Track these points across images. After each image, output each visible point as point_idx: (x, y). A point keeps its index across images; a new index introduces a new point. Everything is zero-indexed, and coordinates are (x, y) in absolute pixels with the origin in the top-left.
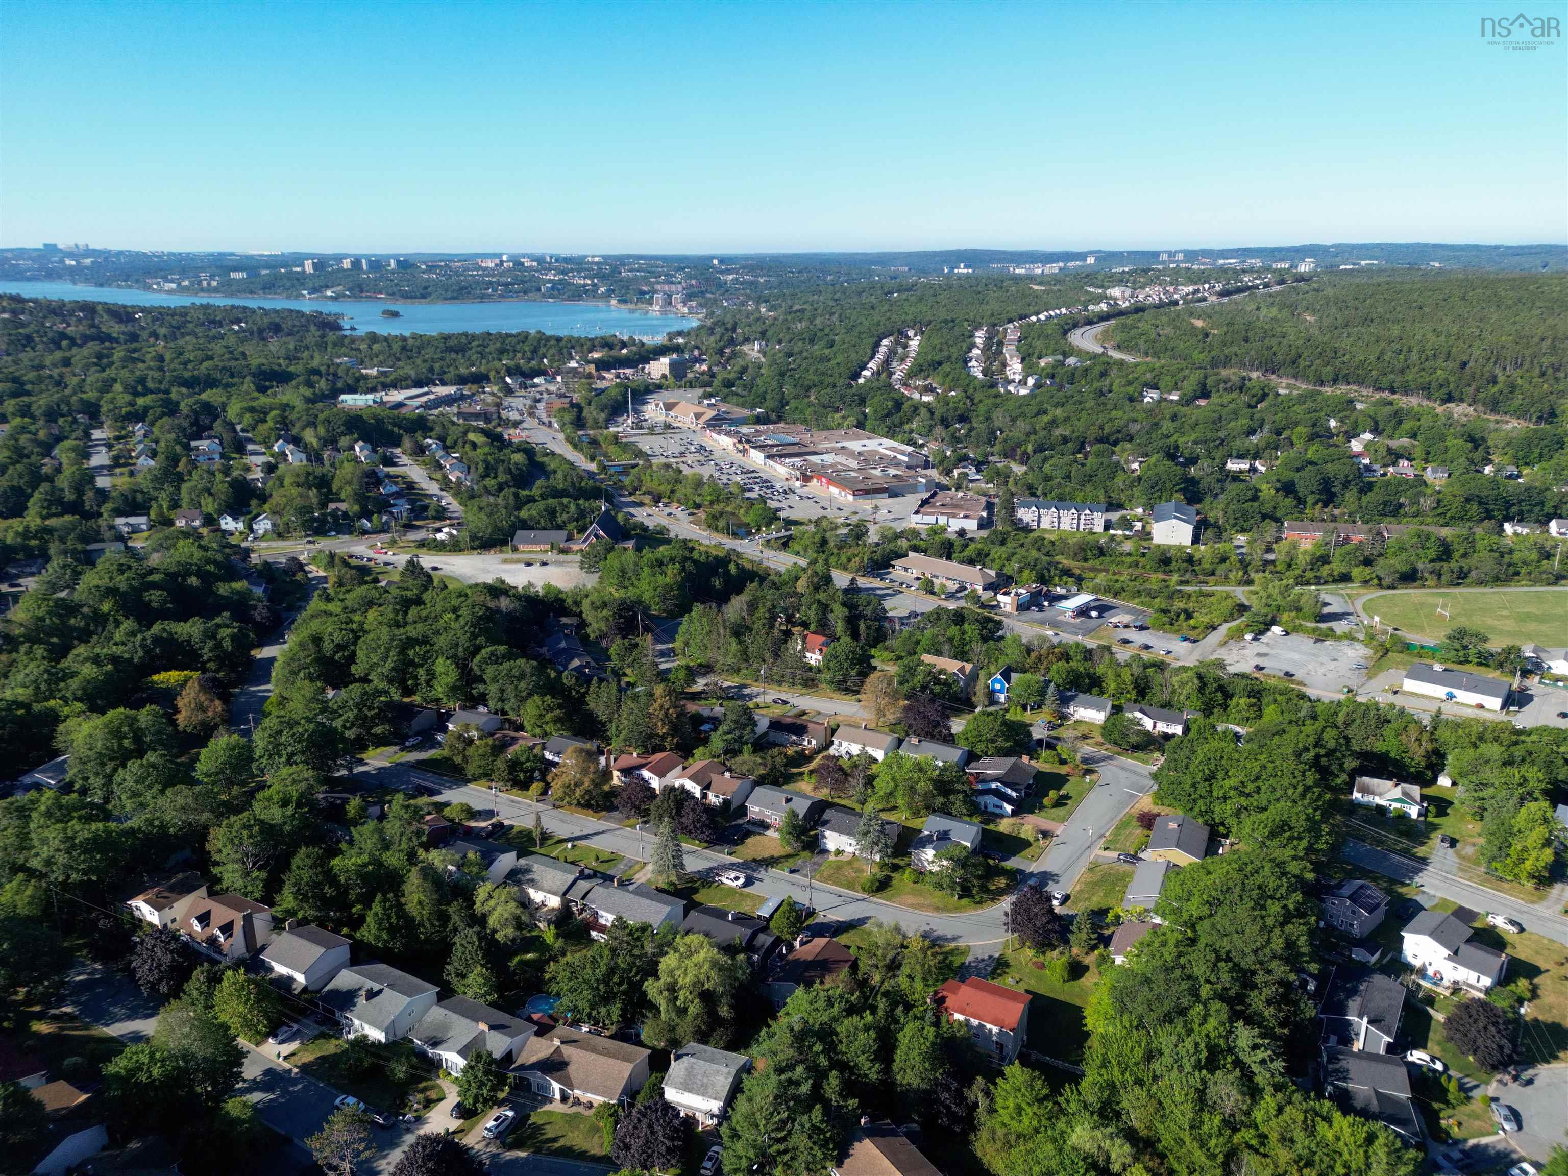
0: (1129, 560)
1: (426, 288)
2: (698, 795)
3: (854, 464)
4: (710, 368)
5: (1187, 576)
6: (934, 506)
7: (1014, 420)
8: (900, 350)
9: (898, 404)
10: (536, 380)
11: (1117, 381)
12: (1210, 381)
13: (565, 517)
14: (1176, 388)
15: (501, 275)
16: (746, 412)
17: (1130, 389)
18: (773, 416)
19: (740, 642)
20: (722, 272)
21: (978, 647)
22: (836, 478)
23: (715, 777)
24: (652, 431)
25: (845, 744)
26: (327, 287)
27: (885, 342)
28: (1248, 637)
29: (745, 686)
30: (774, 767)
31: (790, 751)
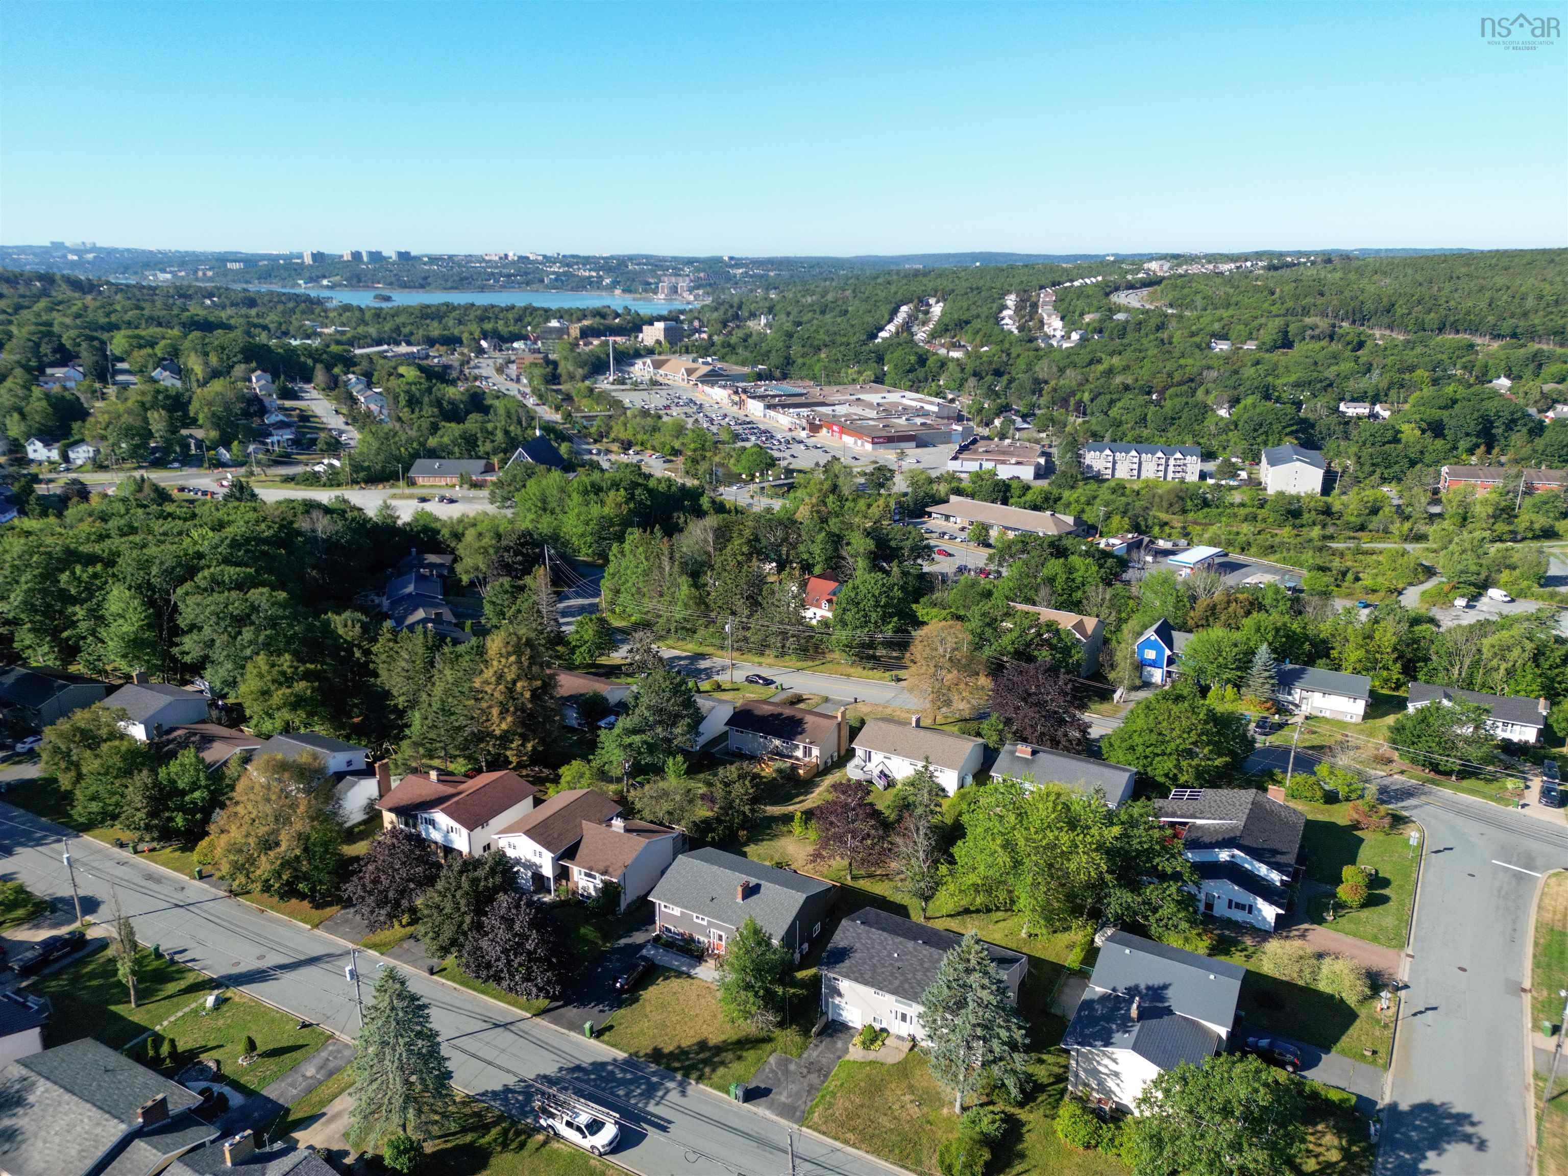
0: (1243, 512)
1: (426, 278)
2: (548, 871)
3: (873, 414)
4: (710, 337)
5: (1330, 530)
6: (976, 452)
7: (1062, 370)
8: (921, 316)
9: (922, 360)
10: (515, 345)
11: (1179, 333)
12: (1292, 329)
13: (488, 447)
14: (1250, 337)
15: (504, 267)
16: (746, 370)
17: (1197, 339)
18: (777, 373)
19: (696, 585)
20: (732, 266)
21: (1098, 594)
22: (851, 427)
23: (590, 830)
24: (636, 386)
25: (877, 757)
26: (324, 277)
27: (904, 309)
28: (1461, 602)
29: (703, 656)
30: (729, 806)
31: (768, 770)
